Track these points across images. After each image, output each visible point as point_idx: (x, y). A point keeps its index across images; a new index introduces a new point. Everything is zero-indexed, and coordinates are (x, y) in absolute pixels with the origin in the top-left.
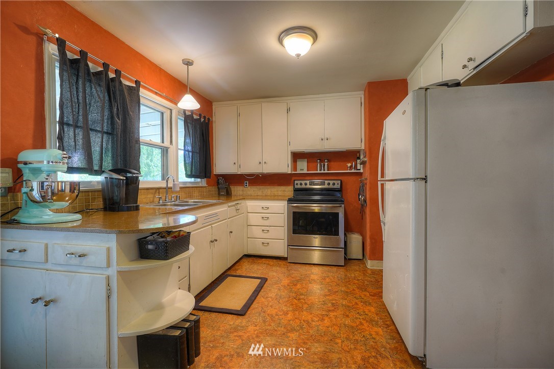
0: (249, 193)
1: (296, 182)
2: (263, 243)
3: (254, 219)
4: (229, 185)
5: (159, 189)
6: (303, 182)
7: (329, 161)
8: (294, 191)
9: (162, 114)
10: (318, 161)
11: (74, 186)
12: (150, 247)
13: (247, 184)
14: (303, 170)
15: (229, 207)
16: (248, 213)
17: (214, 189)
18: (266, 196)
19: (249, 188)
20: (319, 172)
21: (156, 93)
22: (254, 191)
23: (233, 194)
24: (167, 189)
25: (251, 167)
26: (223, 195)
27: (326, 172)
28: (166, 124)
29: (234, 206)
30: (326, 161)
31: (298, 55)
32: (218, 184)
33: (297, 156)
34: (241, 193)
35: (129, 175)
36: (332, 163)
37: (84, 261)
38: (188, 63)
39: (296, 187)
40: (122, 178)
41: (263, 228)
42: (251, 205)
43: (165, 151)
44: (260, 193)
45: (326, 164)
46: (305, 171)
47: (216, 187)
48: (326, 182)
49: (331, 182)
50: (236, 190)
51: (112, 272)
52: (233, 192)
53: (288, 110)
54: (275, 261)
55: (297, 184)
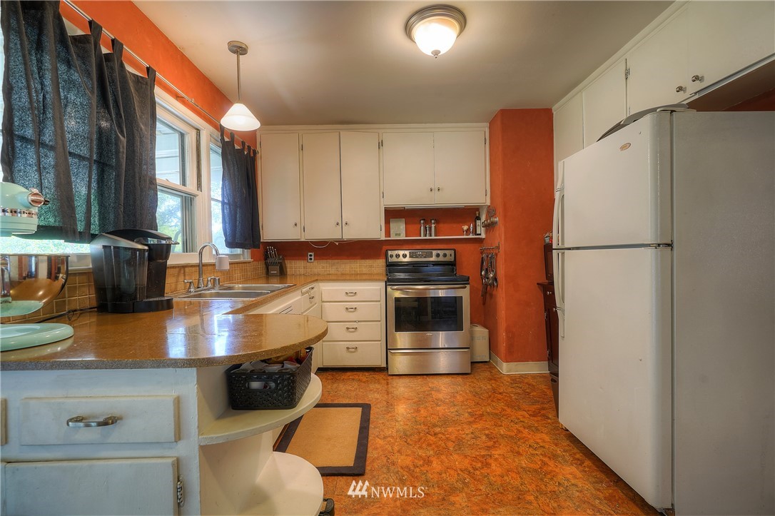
0: (316, 271)
1: (390, 253)
2: (348, 348)
3: (334, 312)
4: (284, 260)
5: (184, 267)
6: (401, 253)
7: (437, 222)
8: (387, 266)
9: (182, 135)
10: (422, 222)
11: (56, 265)
12: (255, 385)
13: (313, 257)
14: (399, 235)
15: (303, 294)
16: (323, 302)
17: (261, 265)
18: (342, 274)
19: (316, 263)
20: (422, 238)
22: (323, 267)
23: (288, 273)
24: (201, 267)
25: (323, 229)
26: (274, 275)
27: (433, 237)
28: (190, 157)
29: (307, 292)
30: (433, 221)
31: (436, 53)
32: (266, 257)
33: (392, 214)
34: (302, 271)
35: (152, 241)
36: (441, 225)
37: (115, 434)
38: (239, 49)
39: (390, 260)
41: (348, 325)
42: (328, 289)
43: (188, 202)
44: (333, 271)
45: (433, 226)
46: (403, 237)
47: (263, 262)
48: (434, 253)
49: (441, 252)
50: (294, 266)
52: (288, 270)
53: (381, 144)
54: (367, 374)
55: (392, 256)
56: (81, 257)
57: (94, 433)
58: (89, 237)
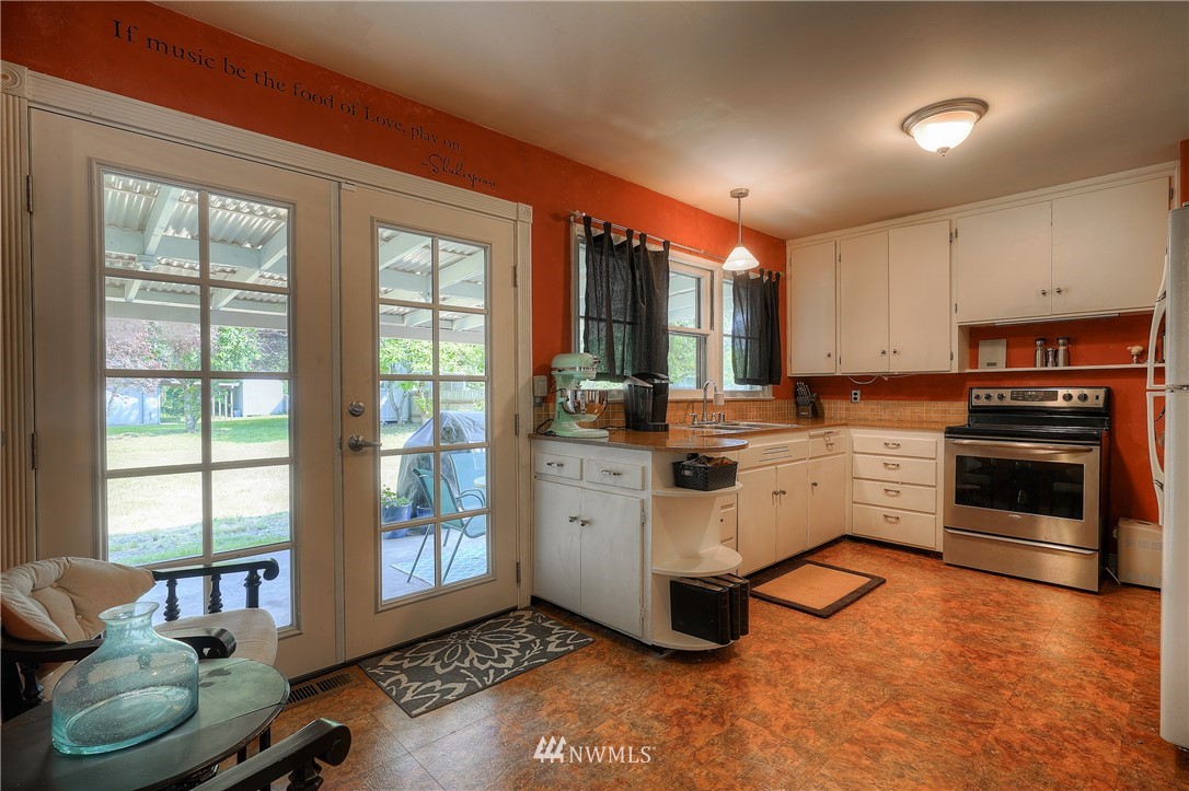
0: (862, 414)
1: (975, 392)
2: (886, 516)
3: (867, 466)
4: (818, 398)
5: (693, 402)
6: (994, 393)
7: (1069, 341)
8: (970, 411)
9: (699, 279)
10: (1038, 343)
13: (858, 396)
14: (994, 364)
15: (811, 437)
16: (855, 453)
17: (788, 405)
18: (900, 421)
19: (862, 404)
20: (1039, 368)
21: (690, 252)
22: (872, 410)
23: (826, 415)
24: (706, 402)
25: (864, 359)
26: (805, 417)
27: (1061, 367)
28: (705, 296)
29: (822, 436)
30: (1061, 341)
31: (944, 150)
32: (796, 394)
33: (975, 335)
34: (844, 414)
35: (656, 381)
36: (1081, 347)
37: (619, 481)
38: (739, 195)
39: (975, 402)
40: (648, 385)
41: (887, 486)
42: (861, 437)
43: (702, 340)
44: (886, 415)
45: (1061, 349)
46: (1001, 368)
47: (792, 401)
48: (1062, 392)
49: (1075, 392)
50: (834, 407)
51: (647, 495)
52: (826, 412)
53: (953, 236)
54: (912, 556)
55: (978, 397)
56: (619, 391)
57: (610, 480)
58: (622, 378)
